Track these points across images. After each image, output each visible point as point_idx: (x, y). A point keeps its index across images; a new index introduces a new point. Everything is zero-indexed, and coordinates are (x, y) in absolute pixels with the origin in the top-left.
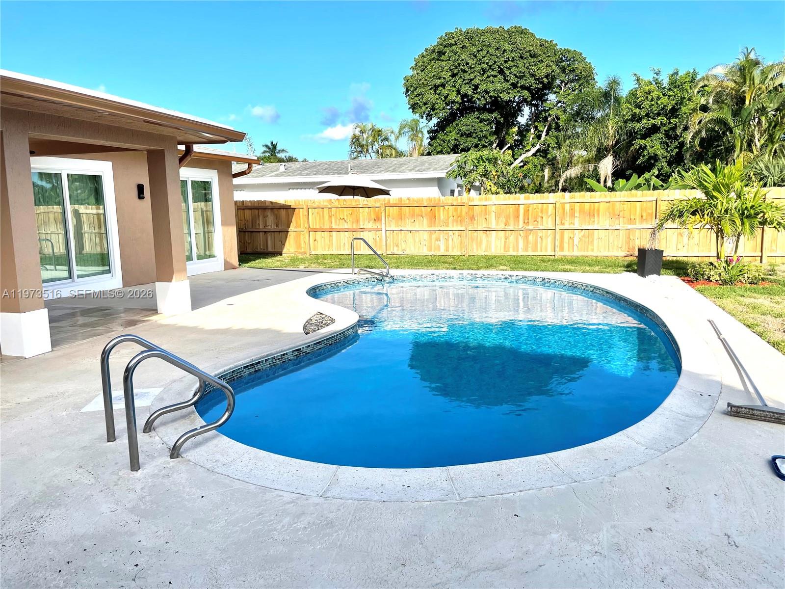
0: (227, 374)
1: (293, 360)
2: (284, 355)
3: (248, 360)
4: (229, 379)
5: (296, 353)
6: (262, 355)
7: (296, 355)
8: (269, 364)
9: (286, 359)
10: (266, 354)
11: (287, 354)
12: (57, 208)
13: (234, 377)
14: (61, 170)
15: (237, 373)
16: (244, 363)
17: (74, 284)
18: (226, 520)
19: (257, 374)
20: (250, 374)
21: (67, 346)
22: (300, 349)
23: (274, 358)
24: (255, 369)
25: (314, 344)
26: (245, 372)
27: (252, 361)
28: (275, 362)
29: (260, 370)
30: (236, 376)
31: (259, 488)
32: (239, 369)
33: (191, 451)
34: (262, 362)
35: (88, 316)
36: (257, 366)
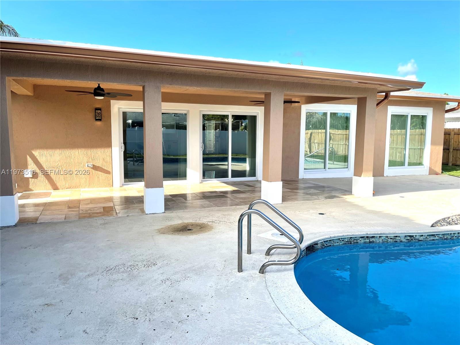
0: (345, 238)
1: (404, 242)
2: (396, 236)
3: (365, 233)
4: (347, 242)
5: (409, 238)
6: (377, 232)
7: (409, 239)
8: (382, 240)
9: (398, 240)
10: (379, 232)
11: (399, 237)
12: (324, 131)
13: (351, 241)
14: (327, 111)
15: (354, 239)
16: (360, 234)
17: (325, 172)
18: (242, 316)
19: (371, 244)
20: (365, 243)
21: (290, 202)
22: (413, 236)
23: (387, 237)
24: (370, 240)
25: (428, 235)
26: (361, 241)
27: (367, 235)
28: (388, 240)
29: (374, 242)
30: (353, 241)
31: (276, 308)
32: (356, 237)
33: (272, 273)
34: (376, 237)
35: (316, 190)
36: (372, 239)
